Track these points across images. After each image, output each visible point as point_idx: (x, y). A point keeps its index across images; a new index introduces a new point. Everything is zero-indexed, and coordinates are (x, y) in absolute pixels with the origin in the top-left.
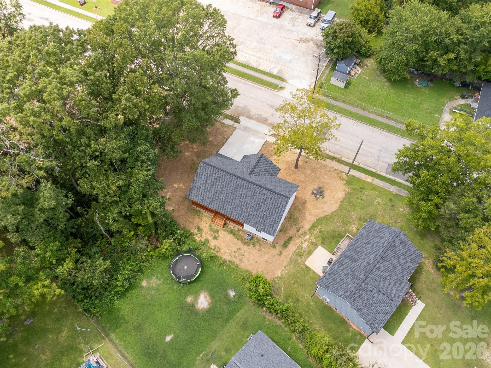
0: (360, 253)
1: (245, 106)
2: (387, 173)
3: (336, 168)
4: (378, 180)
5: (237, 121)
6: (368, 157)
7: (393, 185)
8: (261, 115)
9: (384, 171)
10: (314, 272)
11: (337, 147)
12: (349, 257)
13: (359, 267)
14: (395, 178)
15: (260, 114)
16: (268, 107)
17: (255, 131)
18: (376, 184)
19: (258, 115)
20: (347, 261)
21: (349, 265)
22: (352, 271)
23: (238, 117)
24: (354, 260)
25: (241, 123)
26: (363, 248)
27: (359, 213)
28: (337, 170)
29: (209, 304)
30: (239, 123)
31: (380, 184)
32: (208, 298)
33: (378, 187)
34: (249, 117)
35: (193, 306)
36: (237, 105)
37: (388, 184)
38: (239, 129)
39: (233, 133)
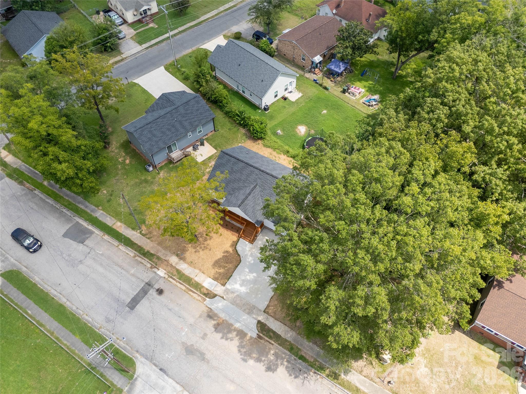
0: (173, 126)
1: (245, 361)
2: (92, 233)
3: (148, 241)
4: (108, 224)
5: (262, 326)
6: (102, 255)
7: (96, 217)
8: (222, 338)
9: (93, 236)
10: (211, 145)
11: (132, 271)
12: (184, 127)
13: (180, 115)
14: (87, 226)
15: (223, 340)
16: (208, 356)
17: (237, 305)
18: (113, 219)
19: (227, 339)
20: (186, 124)
21: (186, 120)
22: (186, 114)
23: (259, 337)
24: (180, 122)
25: (256, 322)
26: (169, 130)
27: (149, 188)
28: (149, 238)
29: (297, 128)
30: (259, 322)
31: (108, 219)
32: (298, 131)
33: (113, 217)
34: (241, 334)
35: (309, 128)
36: (258, 364)
37: (100, 219)
38: (260, 310)
39: (270, 302)
